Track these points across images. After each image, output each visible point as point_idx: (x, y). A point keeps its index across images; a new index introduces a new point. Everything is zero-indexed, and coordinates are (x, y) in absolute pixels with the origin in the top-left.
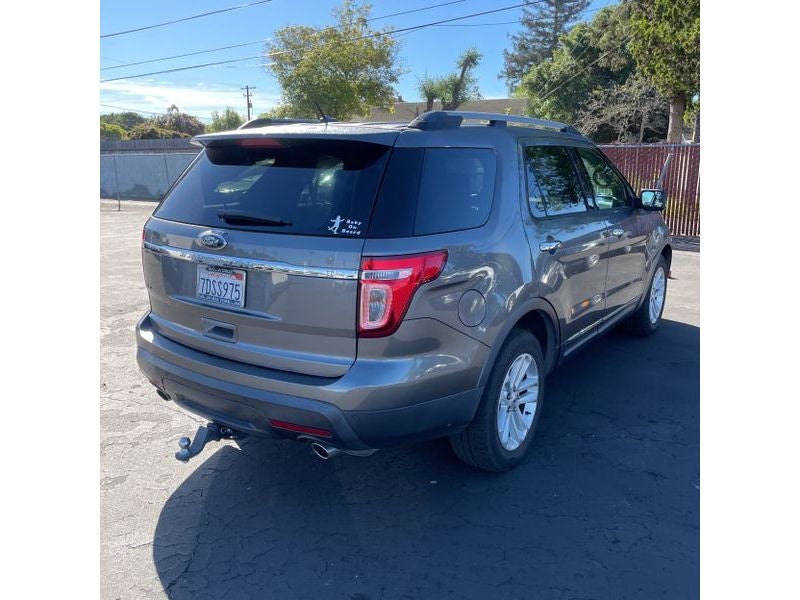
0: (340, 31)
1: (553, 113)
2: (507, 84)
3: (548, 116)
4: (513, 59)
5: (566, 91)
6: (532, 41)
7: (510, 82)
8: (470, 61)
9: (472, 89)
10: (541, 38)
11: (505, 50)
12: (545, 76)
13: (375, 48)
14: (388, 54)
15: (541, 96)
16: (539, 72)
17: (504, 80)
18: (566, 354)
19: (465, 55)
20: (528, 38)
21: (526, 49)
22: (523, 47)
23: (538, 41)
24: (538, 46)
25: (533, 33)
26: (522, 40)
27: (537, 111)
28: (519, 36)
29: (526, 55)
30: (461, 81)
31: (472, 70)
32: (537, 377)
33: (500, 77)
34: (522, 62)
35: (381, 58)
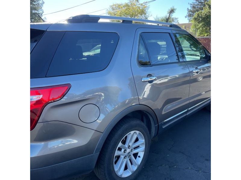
0: (130, 4)
1: (203, 28)
2: (188, 19)
3: (201, 29)
4: (191, 11)
5: (208, 20)
6: (197, 5)
7: (189, 19)
8: (172, 11)
9: (176, 21)
10: (200, 4)
11: (188, 8)
12: (200, 16)
13: (141, 9)
14: (145, 10)
15: (199, 22)
16: (198, 14)
17: (187, 18)
18: (164, 127)
19: (170, 9)
20: (196, 4)
21: (195, 8)
22: (194, 7)
23: (199, 5)
24: (199, 6)
25: (197, 2)
26: (194, 5)
27: (197, 27)
28: (192, 4)
29: (195, 10)
30: (169, 18)
31: (173, 14)
32: (144, 140)
33: (186, 17)
34: (194, 12)
35: (143, 12)
